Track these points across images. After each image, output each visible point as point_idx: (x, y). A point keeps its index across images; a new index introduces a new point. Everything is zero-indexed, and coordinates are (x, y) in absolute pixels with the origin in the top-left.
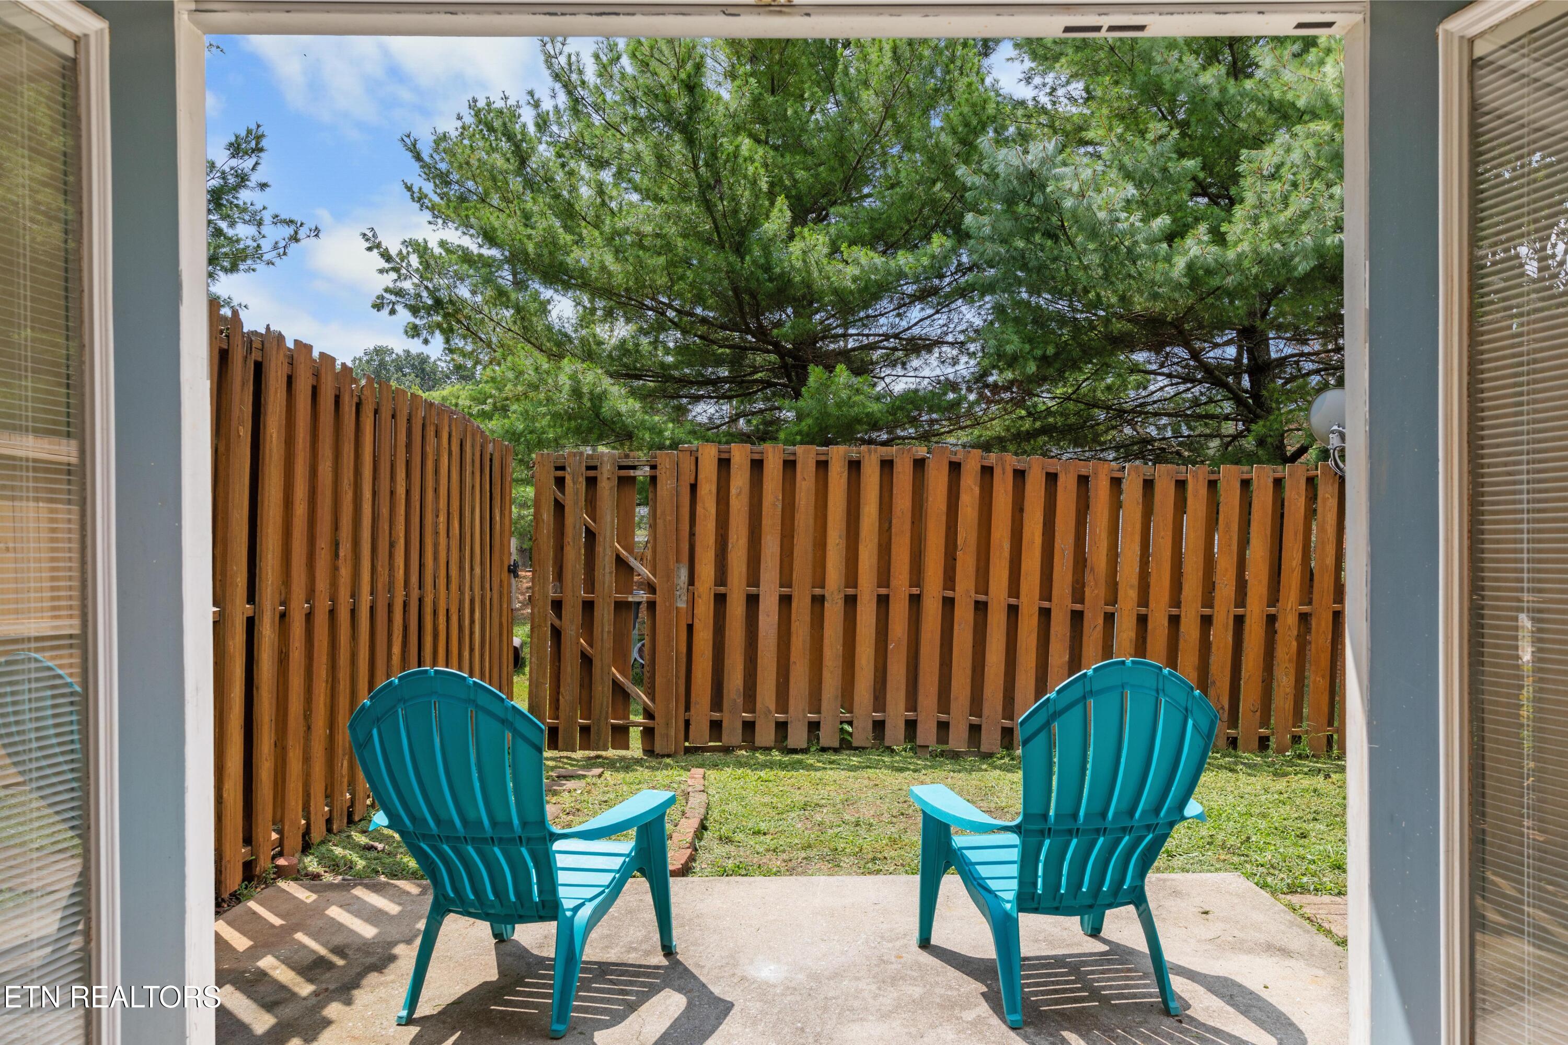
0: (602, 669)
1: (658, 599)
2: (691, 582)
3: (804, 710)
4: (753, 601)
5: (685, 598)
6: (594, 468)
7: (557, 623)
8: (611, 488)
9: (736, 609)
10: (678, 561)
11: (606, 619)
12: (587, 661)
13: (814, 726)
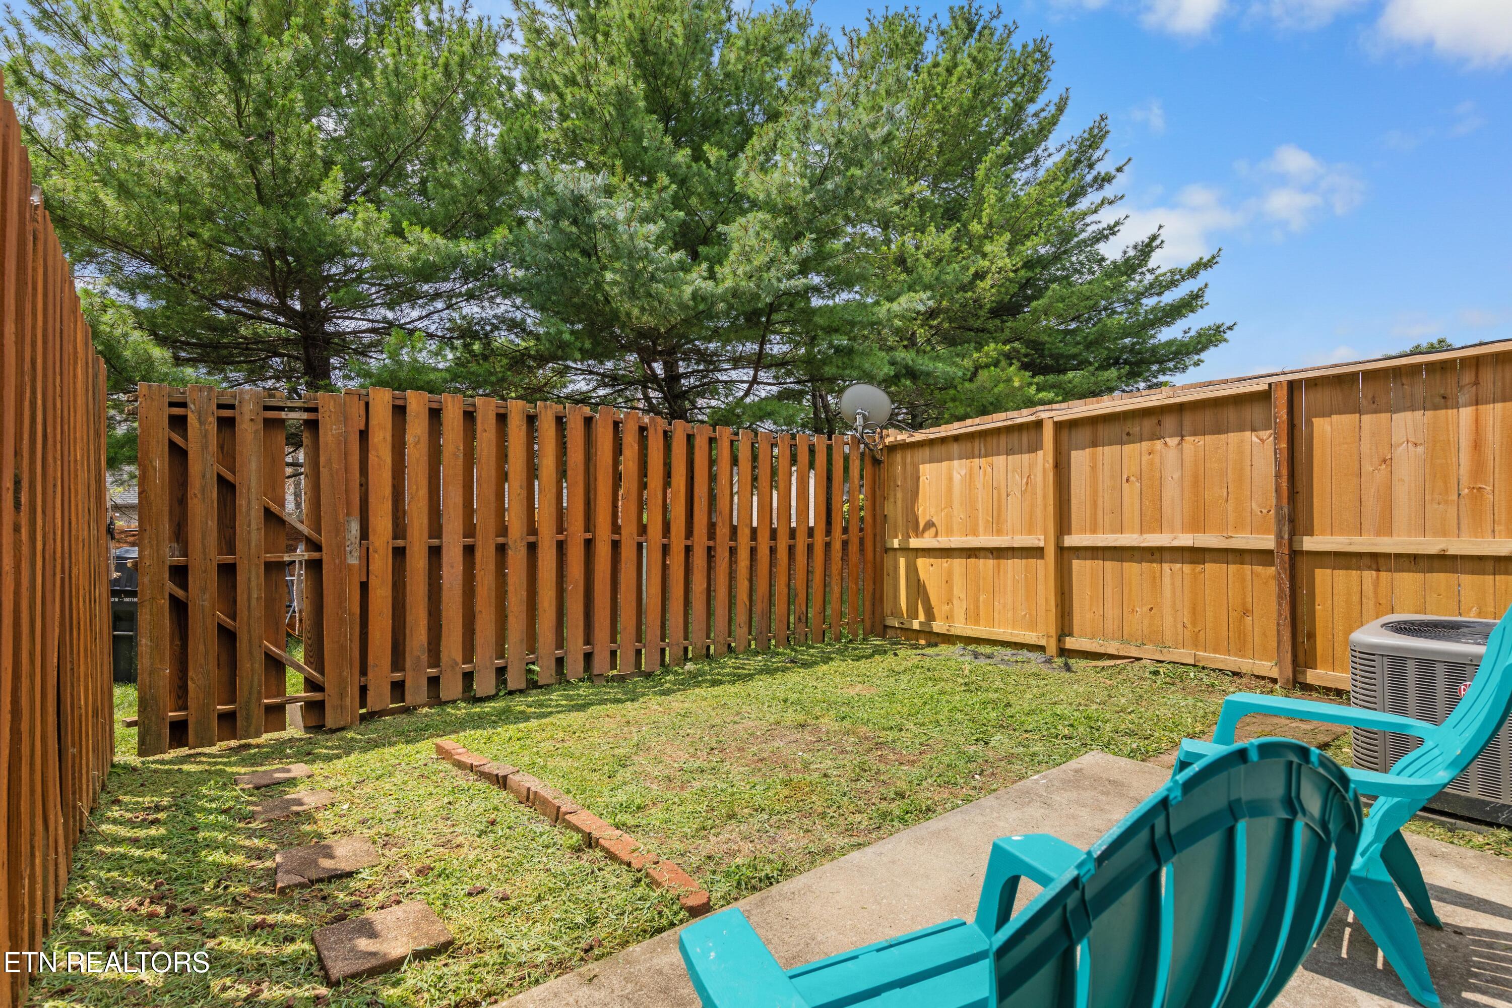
0: (250, 641)
1: (325, 556)
2: (364, 534)
3: (491, 657)
4: (435, 553)
5: (357, 554)
6: (232, 407)
7: (179, 593)
8: (256, 432)
9: (418, 561)
10: (348, 514)
11: (254, 583)
12: (228, 636)
13: (501, 672)
